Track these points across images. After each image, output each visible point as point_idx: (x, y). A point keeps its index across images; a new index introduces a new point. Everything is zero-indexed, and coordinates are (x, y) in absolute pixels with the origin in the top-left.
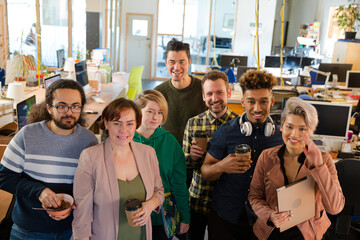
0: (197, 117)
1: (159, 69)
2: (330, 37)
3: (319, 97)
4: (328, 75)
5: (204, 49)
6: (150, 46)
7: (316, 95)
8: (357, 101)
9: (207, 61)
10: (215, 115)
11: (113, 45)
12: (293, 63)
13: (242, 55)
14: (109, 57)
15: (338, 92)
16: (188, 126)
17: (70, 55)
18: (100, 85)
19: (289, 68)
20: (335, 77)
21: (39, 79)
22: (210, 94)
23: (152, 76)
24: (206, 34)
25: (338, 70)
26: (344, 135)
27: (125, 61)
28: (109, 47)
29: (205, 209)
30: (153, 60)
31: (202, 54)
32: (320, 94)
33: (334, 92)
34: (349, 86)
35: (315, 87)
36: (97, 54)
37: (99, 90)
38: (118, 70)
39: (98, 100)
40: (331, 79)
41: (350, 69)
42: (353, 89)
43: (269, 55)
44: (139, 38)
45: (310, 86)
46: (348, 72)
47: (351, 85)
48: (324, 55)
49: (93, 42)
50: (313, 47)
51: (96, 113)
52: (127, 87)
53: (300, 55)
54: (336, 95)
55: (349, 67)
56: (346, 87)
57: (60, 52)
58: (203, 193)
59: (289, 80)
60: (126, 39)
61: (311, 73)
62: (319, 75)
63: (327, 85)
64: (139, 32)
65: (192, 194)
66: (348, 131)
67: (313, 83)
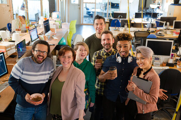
0: (98, 52)
1: (85, 19)
2: (167, 2)
3: (160, 33)
4: (165, 23)
5: (106, 9)
6: (80, 8)
7: (158, 33)
8: (178, 35)
9: (107, 15)
10: (106, 51)
11: (62, 9)
12: (149, 16)
13: (124, 12)
14: (60, 16)
15: (169, 31)
16: (94, 56)
17: (42, 15)
18: (56, 30)
19: (146, 18)
20: (168, 23)
21: (27, 29)
22: (104, 40)
23: (81, 23)
24: (107, 1)
25: (169, 20)
26: (169, 55)
27: (68, 16)
28: (60, 11)
29: (102, 93)
30: (81, 15)
31: (105, 12)
32: (160, 32)
33: (167, 31)
34: (175, 28)
35: (158, 28)
36: (54, 14)
37: (56, 33)
38: (65, 22)
39: (55, 38)
40: (166, 25)
41: (175, 20)
42: (177, 29)
43: (137, 12)
44: (75, 5)
45: (156, 28)
46: (174, 21)
47: (175, 27)
48: (164, 11)
49: (52, 9)
50: (158, 7)
51: (54, 45)
52: (69, 30)
53: (152, 12)
54: (168, 32)
55: (175, 18)
56: (173, 28)
57: (37, 15)
58: (101, 86)
59: (146, 24)
60: (68, 6)
61: (156, 22)
62: (160, 23)
63: (164, 27)
64: (74, 1)
65: (96, 87)
66: (171, 53)
67: (158, 26)
